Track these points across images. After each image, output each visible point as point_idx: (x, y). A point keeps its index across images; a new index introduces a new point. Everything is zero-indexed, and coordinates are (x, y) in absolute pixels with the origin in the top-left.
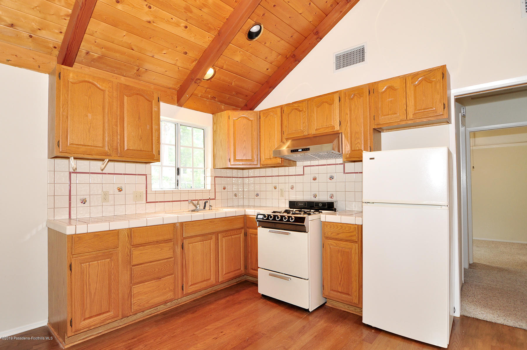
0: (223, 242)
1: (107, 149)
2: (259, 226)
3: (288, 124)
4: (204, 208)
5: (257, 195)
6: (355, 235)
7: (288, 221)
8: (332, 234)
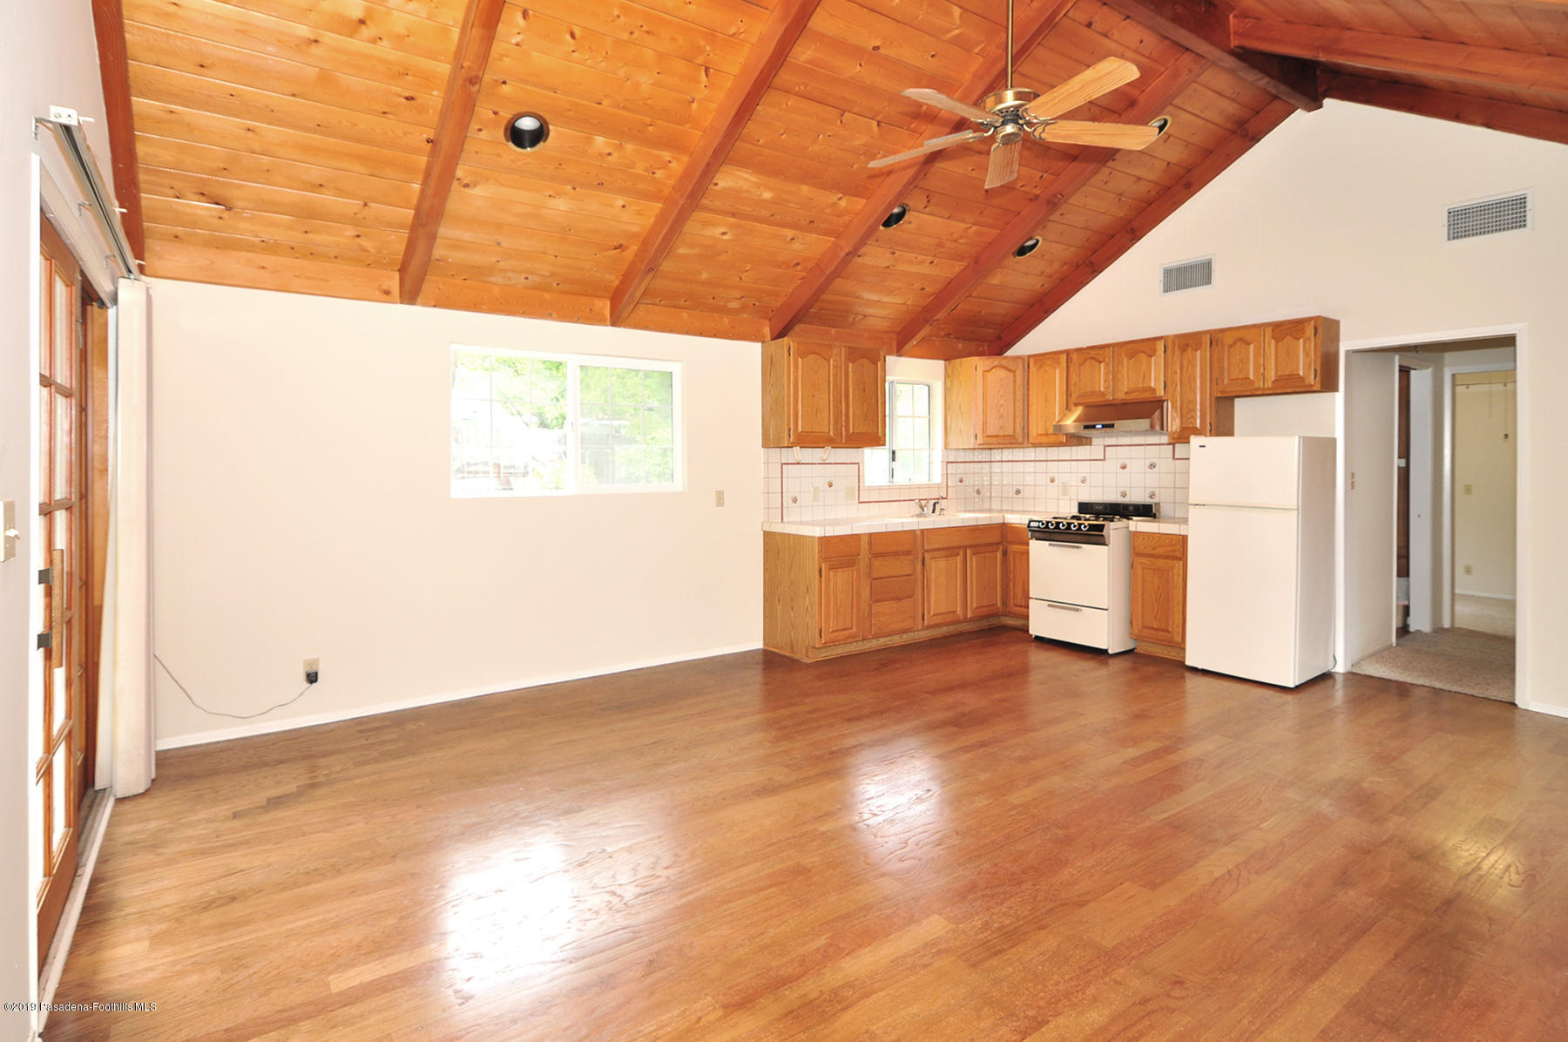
0: (973, 562)
1: (832, 434)
2: (1031, 538)
3: (1080, 381)
4: (933, 512)
5: (1018, 492)
6: (1179, 549)
7: (1079, 529)
8: (1145, 548)
